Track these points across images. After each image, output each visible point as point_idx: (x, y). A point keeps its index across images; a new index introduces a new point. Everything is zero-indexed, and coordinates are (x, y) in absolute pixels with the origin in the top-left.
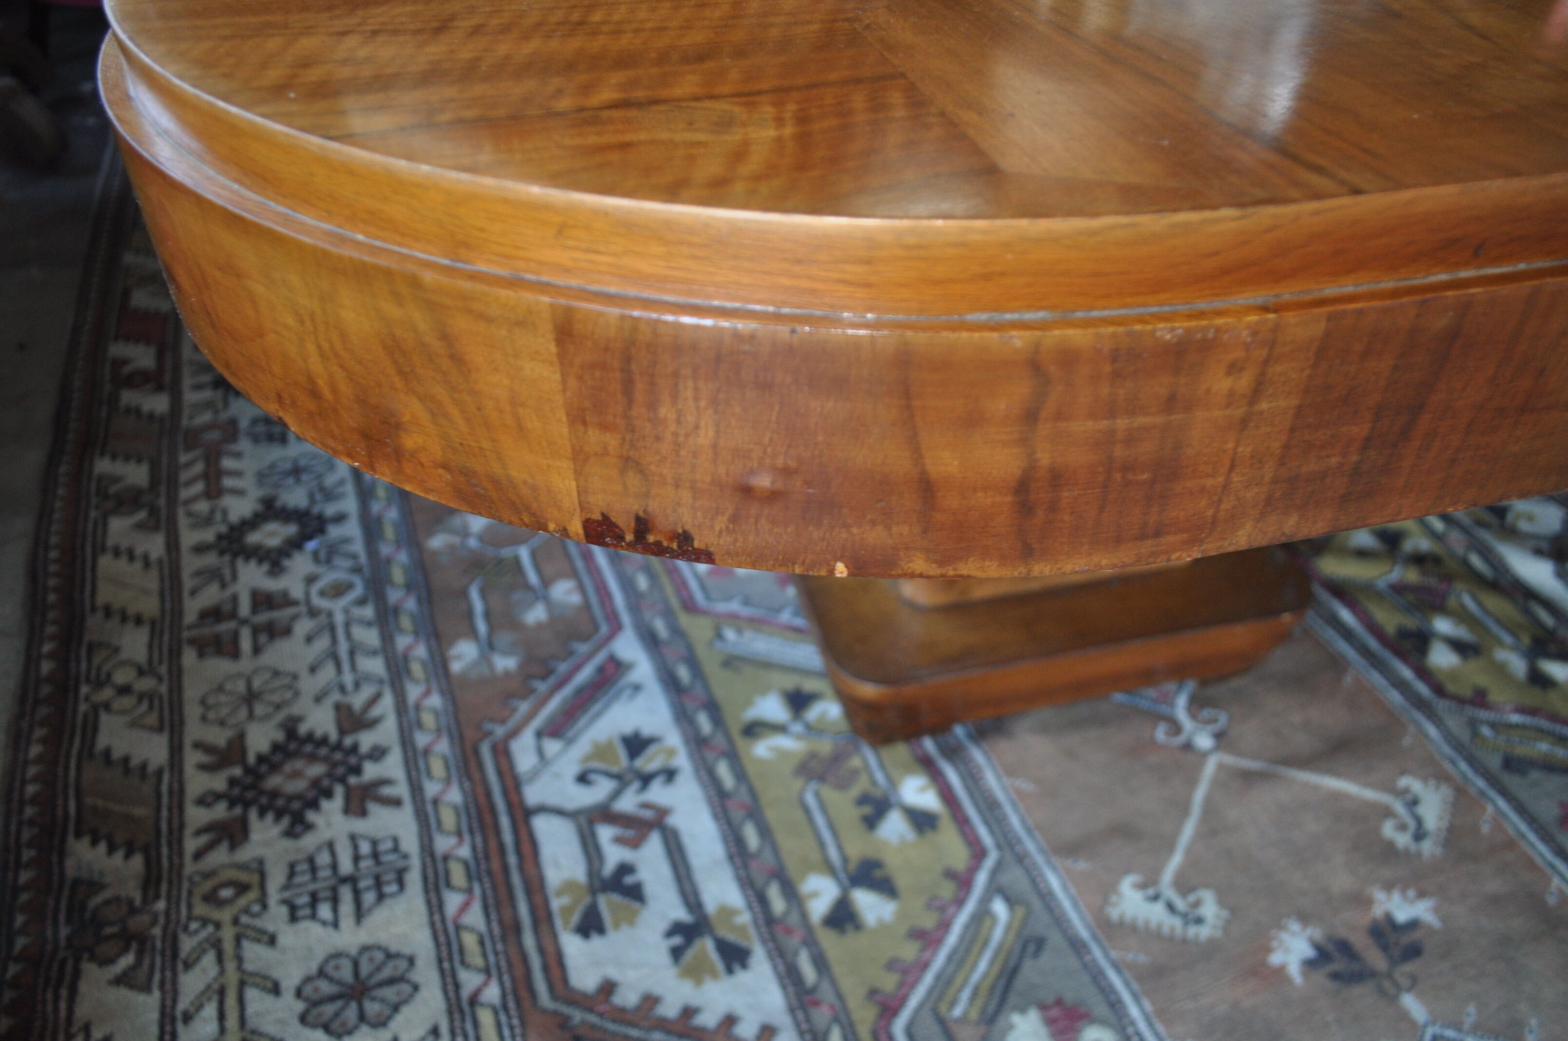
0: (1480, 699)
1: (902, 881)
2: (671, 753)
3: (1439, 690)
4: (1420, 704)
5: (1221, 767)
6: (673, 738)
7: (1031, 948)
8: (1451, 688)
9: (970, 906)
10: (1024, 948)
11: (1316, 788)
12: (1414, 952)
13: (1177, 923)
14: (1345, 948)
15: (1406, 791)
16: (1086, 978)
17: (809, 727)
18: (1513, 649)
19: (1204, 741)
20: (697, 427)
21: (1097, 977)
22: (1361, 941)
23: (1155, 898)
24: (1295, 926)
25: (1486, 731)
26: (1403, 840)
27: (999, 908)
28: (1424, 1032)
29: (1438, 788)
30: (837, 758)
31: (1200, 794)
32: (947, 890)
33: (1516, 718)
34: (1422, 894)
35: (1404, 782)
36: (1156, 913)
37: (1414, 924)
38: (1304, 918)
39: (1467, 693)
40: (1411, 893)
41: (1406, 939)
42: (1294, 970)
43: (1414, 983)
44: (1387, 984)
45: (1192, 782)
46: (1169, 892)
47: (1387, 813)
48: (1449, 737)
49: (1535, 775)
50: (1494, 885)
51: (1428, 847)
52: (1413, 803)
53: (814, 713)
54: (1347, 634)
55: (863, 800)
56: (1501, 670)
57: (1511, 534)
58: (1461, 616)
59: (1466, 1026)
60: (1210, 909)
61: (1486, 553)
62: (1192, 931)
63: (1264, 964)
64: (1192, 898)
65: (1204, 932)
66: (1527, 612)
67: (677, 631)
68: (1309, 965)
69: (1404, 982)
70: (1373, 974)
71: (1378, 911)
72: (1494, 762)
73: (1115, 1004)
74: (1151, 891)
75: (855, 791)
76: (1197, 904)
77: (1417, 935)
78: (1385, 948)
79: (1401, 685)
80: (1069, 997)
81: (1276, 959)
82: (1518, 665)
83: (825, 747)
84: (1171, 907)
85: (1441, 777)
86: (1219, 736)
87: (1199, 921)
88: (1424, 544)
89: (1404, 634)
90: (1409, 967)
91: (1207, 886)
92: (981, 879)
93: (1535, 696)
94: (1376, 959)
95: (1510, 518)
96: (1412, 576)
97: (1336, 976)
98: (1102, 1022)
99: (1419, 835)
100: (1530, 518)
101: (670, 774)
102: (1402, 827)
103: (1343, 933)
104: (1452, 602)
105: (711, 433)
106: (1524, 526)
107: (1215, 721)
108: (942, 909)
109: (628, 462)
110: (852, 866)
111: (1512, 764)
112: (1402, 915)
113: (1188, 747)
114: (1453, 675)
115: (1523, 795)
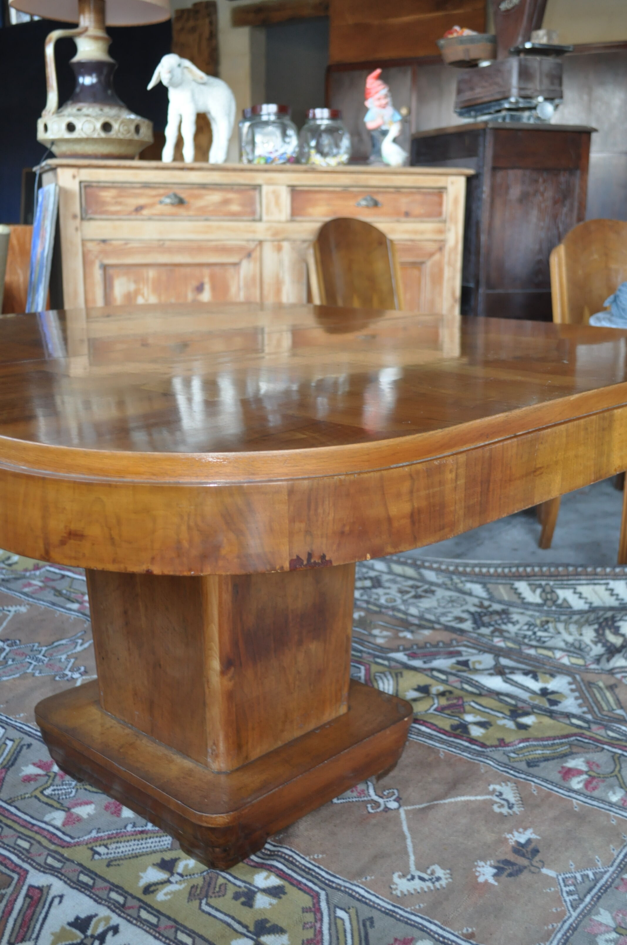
0: (502, 743)
1: (283, 924)
2: (107, 919)
3: (483, 745)
4: (480, 754)
5: (406, 812)
6: (103, 912)
7: (368, 923)
8: (488, 743)
9: (326, 919)
10: (364, 925)
11: (456, 803)
12: (535, 852)
13: (429, 884)
14: (507, 862)
15: (494, 790)
16: (402, 925)
17: (181, 875)
18: (504, 718)
19: (393, 805)
20: (329, 514)
21: (407, 922)
22: (512, 857)
23: (413, 878)
24: (481, 863)
25: (512, 755)
26: (505, 810)
27: (340, 913)
28: (559, 880)
29: (507, 785)
30: (209, 883)
31: (405, 828)
32: (309, 917)
33: (521, 745)
34: (525, 829)
35: (491, 788)
36: (417, 884)
37: (529, 841)
38: (484, 859)
39: (496, 743)
40: (521, 830)
41: (530, 848)
42: (491, 880)
43: (543, 863)
44: (533, 869)
45: (399, 824)
46: (417, 873)
47: (494, 803)
48: (499, 763)
49: (543, 764)
50: (551, 814)
51: (516, 809)
52: (501, 794)
53: (180, 867)
54: (430, 737)
55: (236, 896)
56: (503, 728)
57: (476, 671)
58: (474, 712)
59: (573, 870)
60: (440, 872)
61: (470, 682)
62: (437, 884)
63: (478, 884)
64: (429, 872)
65: (443, 882)
66: (501, 701)
67: (66, 860)
68: (495, 875)
69: (539, 864)
70: (525, 867)
71: (512, 843)
72: (523, 766)
73: (423, 929)
74: (409, 877)
75: (230, 894)
76: (433, 873)
77: (533, 845)
78: (523, 855)
79: (466, 749)
80: (400, 936)
81: (481, 879)
82: (510, 724)
83: (198, 880)
84: (422, 879)
85: (506, 780)
86: (398, 800)
87: (438, 879)
88: (441, 688)
89: (454, 728)
90: (537, 858)
91: (434, 864)
92: (323, 905)
93: (523, 734)
94: (522, 861)
95: (471, 666)
96: (443, 702)
97: (510, 875)
98: (422, 939)
99: (510, 807)
100: (480, 662)
101: (115, 930)
102: (502, 806)
103: (503, 857)
104: (467, 708)
105: (333, 515)
106: (478, 666)
107: (394, 794)
108: (313, 927)
109: (308, 532)
110: (252, 928)
111: (529, 764)
112: (523, 840)
113: (387, 809)
114: (484, 736)
115: (542, 775)
